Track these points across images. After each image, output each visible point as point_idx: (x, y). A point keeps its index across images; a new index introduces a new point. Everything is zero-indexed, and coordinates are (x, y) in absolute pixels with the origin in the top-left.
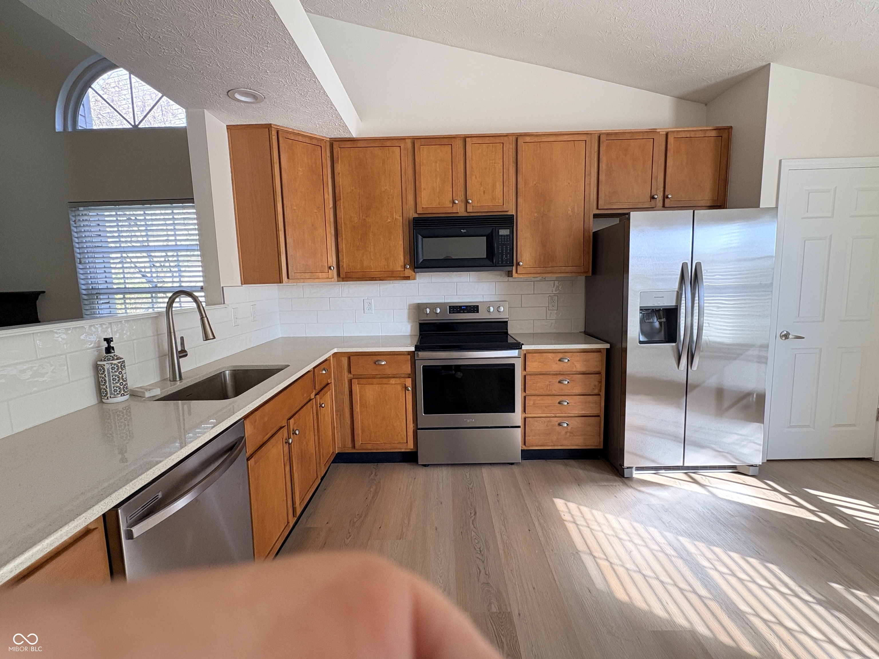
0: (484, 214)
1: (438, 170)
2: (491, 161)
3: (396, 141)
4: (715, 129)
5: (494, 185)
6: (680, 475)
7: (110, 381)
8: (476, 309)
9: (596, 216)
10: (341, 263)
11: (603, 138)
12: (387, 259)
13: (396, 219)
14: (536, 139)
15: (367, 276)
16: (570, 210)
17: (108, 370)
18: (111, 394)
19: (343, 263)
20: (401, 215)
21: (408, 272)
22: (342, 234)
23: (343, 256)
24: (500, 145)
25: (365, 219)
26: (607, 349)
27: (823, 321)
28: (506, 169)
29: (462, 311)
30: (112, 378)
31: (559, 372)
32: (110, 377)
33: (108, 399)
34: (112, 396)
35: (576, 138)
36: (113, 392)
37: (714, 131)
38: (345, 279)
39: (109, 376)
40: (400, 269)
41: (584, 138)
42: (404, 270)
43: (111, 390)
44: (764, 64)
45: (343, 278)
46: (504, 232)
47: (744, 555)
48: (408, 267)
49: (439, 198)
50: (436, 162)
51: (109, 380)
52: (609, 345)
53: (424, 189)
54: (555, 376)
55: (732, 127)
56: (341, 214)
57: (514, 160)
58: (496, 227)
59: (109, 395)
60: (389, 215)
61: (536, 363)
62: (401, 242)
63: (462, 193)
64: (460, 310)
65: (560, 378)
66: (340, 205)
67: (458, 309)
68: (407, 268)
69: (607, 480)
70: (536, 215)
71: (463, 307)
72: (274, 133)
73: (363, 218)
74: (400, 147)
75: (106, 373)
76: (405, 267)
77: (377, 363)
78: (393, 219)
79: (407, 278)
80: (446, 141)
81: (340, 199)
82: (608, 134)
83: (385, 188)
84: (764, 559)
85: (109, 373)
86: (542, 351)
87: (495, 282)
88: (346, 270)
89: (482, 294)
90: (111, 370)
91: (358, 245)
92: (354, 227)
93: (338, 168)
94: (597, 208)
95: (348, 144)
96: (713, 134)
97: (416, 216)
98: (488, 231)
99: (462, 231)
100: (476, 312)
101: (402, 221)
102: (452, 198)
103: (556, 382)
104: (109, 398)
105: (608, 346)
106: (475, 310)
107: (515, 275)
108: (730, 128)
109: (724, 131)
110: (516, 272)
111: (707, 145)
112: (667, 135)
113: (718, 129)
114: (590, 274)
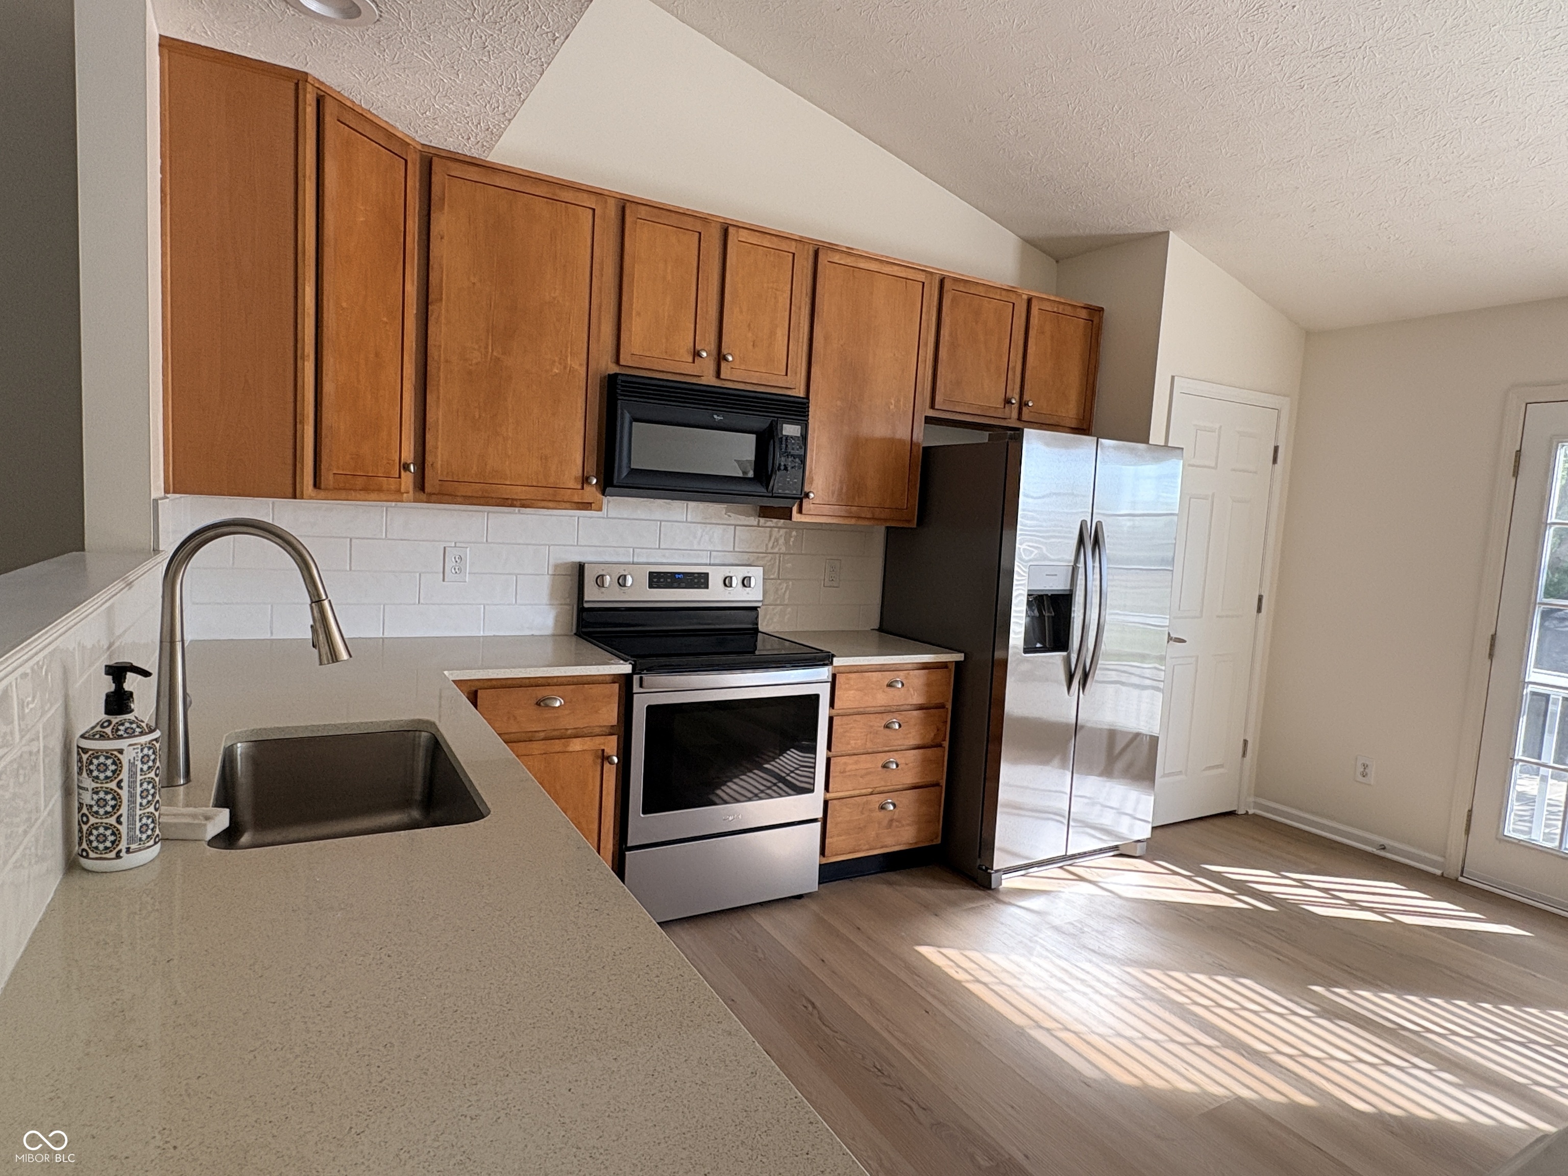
0: (749, 388)
1: (669, 277)
2: (771, 285)
3: (585, 195)
4: (1084, 308)
5: (772, 334)
6: (1053, 871)
7: (132, 801)
8: (702, 581)
9: (929, 420)
10: (429, 459)
11: (948, 285)
12: (544, 459)
13: (572, 371)
14: (849, 261)
15: (493, 495)
16: (893, 402)
17: (132, 764)
18: (131, 840)
19: (436, 457)
20: (585, 363)
21: (591, 492)
22: (438, 385)
23: (437, 438)
24: (788, 256)
25: (498, 359)
26: (957, 663)
27: (1201, 617)
28: (795, 305)
29: (675, 585)
30: (139, 790)
31: (883, 708)
32: (135, 788)
33: (118, 856)
34: (133, 846)
35: (911, 274)
36: (138, 832)
37: (1084, 311)
38: (434, 498)
39: (132, 785)
40: (572, 484)
41: (921, 277)
42: (583, 488)
43: (131, 829)
45: (430, 494)
46: (790, 430)
47: (1209, 973)
48: (594, 481)
49: (667, 339)
50: (666, 261)
51: (132, 796)
52: (963, 655)
53: (639, 314)
54: (880, 715)
55: (1103, 308)
56: (439, 334)
57: (809, 290)
58: (778, 417)
59: (123, 845)
60: (557, 359)
61: (852, 692)
62: (580, 424)
63: (712, 337)
64: (672, 582)
65: (887, 718)
66: (439, 316)
67: (669, 580)
68: (590, 484)
69: (969, 899)
70: (839, 403)
71: (677, 576)
72: (311, 98)
73: (495, 354)
74: (594, 210)
75: (124, 775)
76: (585, 480)
77: (542, 704)
78: (565, 368)
79: (586, 506)
80: (689, 223)
81: (441, 300)
82: (956, 280)
83: (553, 295)
84: (1235, 974)
85: (133, 775)
86: (860, 669)
87: (736, 526)
88: (442, 474)
89: (710, 548)
90: (139, 765)
91: (477, 416)
92: (470, 373)
93: (441, 222)
94: (932, 406)
95: (473, 174)
96: (1084, 314)
97: (614, 369)
98: (761, 423)
99: (715, 416)
100: (703, 586)
101: (584, 375)
102: (692, 344)
103: (880, 727)
104: (123, 854)
105: (959, 657)
106: (702, 584)
107: (796, 516)
108: (1101, 310)
109: (1095, 313)
110: (800, 511)
111: (1075, 330)
112: (1029, 301)
113: (1087, 308)
114: (914, 525)
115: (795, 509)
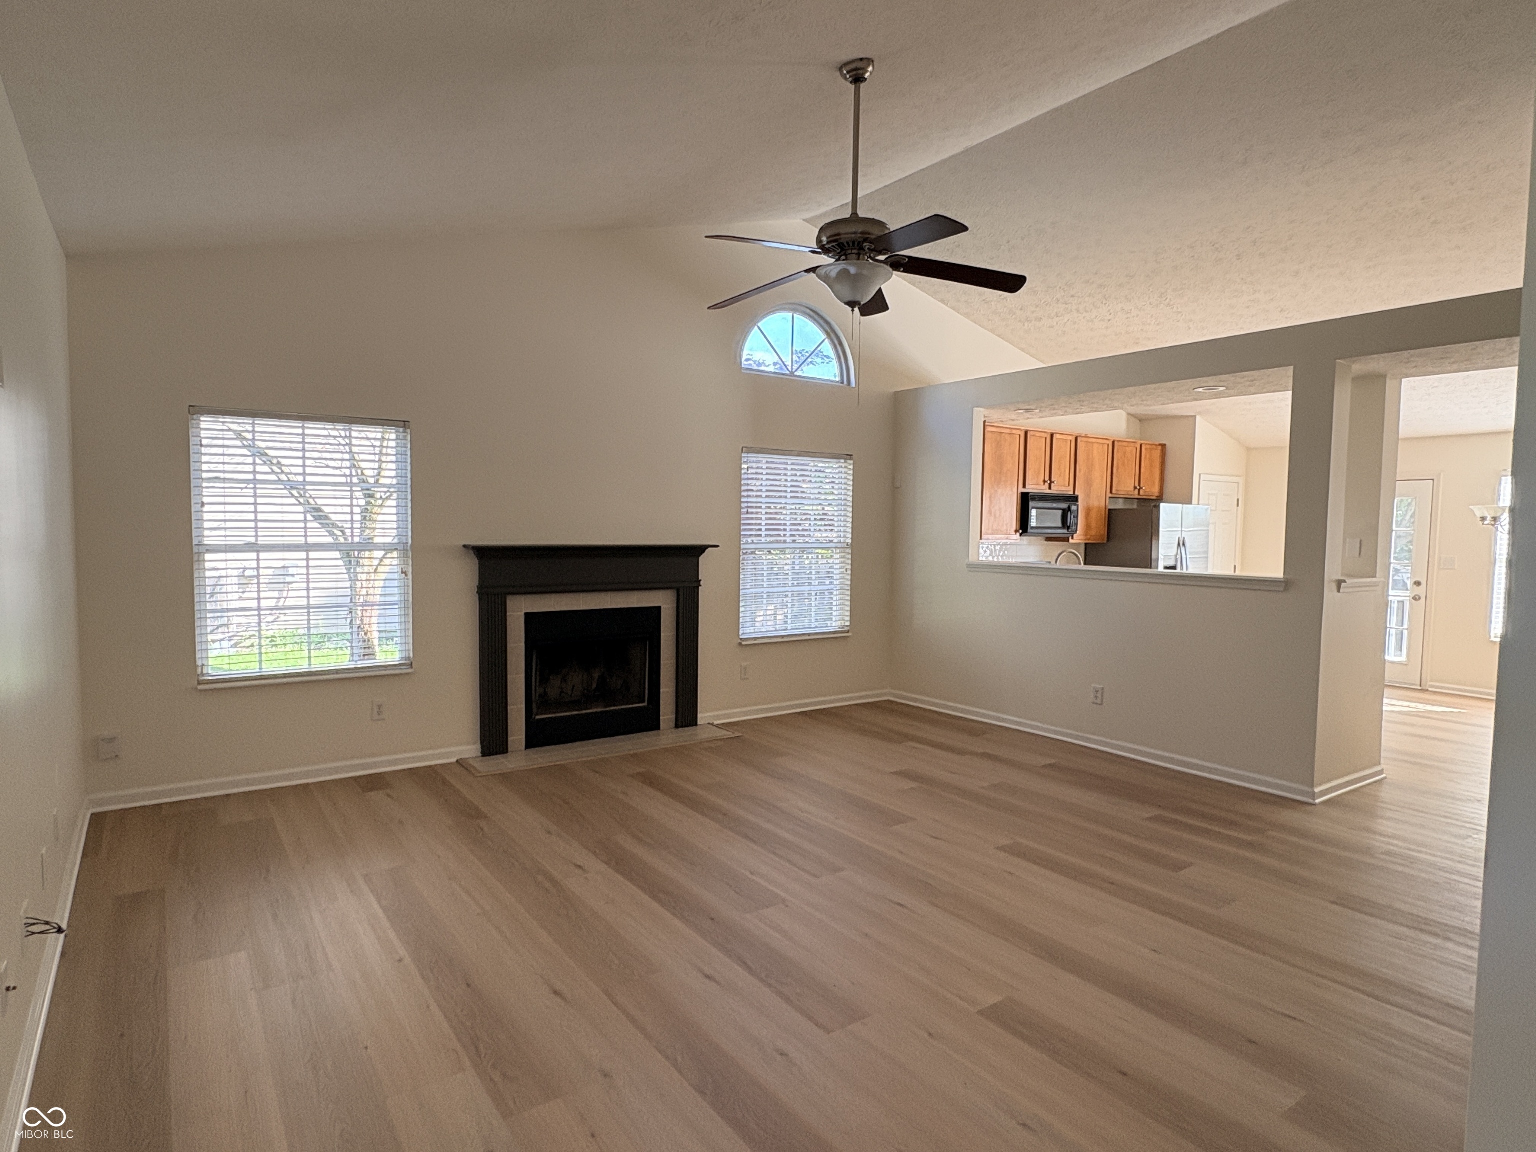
0: (1059, 494)
1: (1038, 455)
2: (1065, 454)
3: (1018, 431)
5: (1066, 470)
9: (1110, 498)
11: (1115, 443)
12: (1007, 525)
14: (1087, 440)
16: (1100, 492)
20: (1017, 489)
24: (1070, 442)
25: (997, 491)
35: (1104, 440)
40: (1013, 533)
41: (1107, 442)
42: (1016, 534)
44: (1193, 414)
46: (1073, 508)
49: (1037, 477)
50: (1037, 449)
53: (1030, 469)
57: (1075, 453)
58: (1070, 504)
60: (1011, 489)
62: (1015, 512)
63: (1049, 477)
68: (1019, 532)
70: (1087, 496)
73: (996, 489)
74: (1020, 435)
76: (1017, 531)
78: (1012, 492)
80: (1043, 435)
82: (1119, 441)
83: (1010, 467)
92: (991, 497)
94: (1111, 493)
95: (993, 429)
96: (1160, 447)
97: (1023, 490)
98: (1065, 506)
99: (1050, 505)
101: (1016, 494)
102: (1044, 478)
107: (1071, 541)
108: (1165, 445)
109: (1164, 446)
110: (1073, 538)
111: (1157, 454)
112: (1141, 445)
113: (1160, 445)
114: (1105, 542)
115: (1071, 538)
